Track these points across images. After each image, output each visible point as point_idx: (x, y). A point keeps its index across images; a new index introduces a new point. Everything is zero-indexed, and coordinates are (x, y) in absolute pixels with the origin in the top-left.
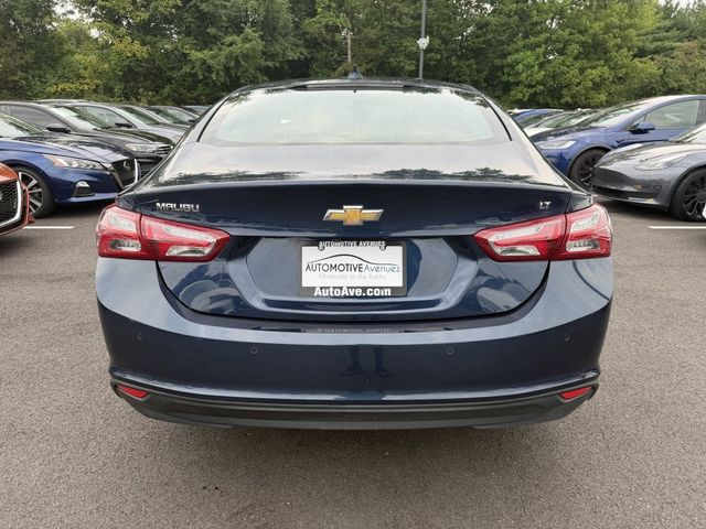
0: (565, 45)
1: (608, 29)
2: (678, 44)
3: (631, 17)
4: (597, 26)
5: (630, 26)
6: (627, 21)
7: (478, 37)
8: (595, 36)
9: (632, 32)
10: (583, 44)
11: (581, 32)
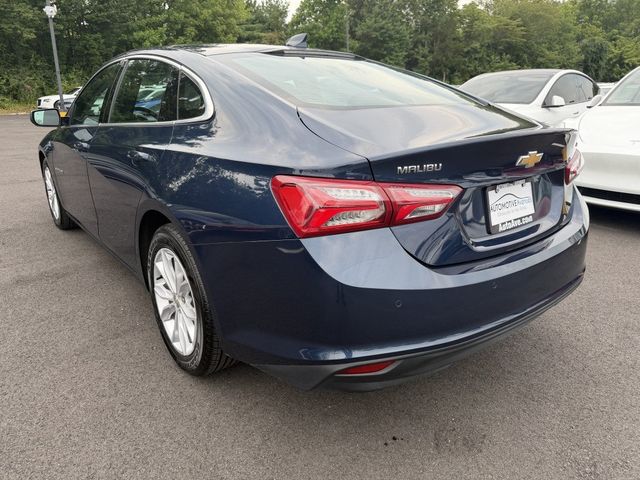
0: (182, 27)
1: (215, 15)
2: (263, 34)
3: (230, 8)
4: (206, 13)
5: (230, 16)
6: (228, 11)
7: (100, 11)
8: (205, 21)
9: (233, 21)
10: (197, 27)
11: (192, 16)
